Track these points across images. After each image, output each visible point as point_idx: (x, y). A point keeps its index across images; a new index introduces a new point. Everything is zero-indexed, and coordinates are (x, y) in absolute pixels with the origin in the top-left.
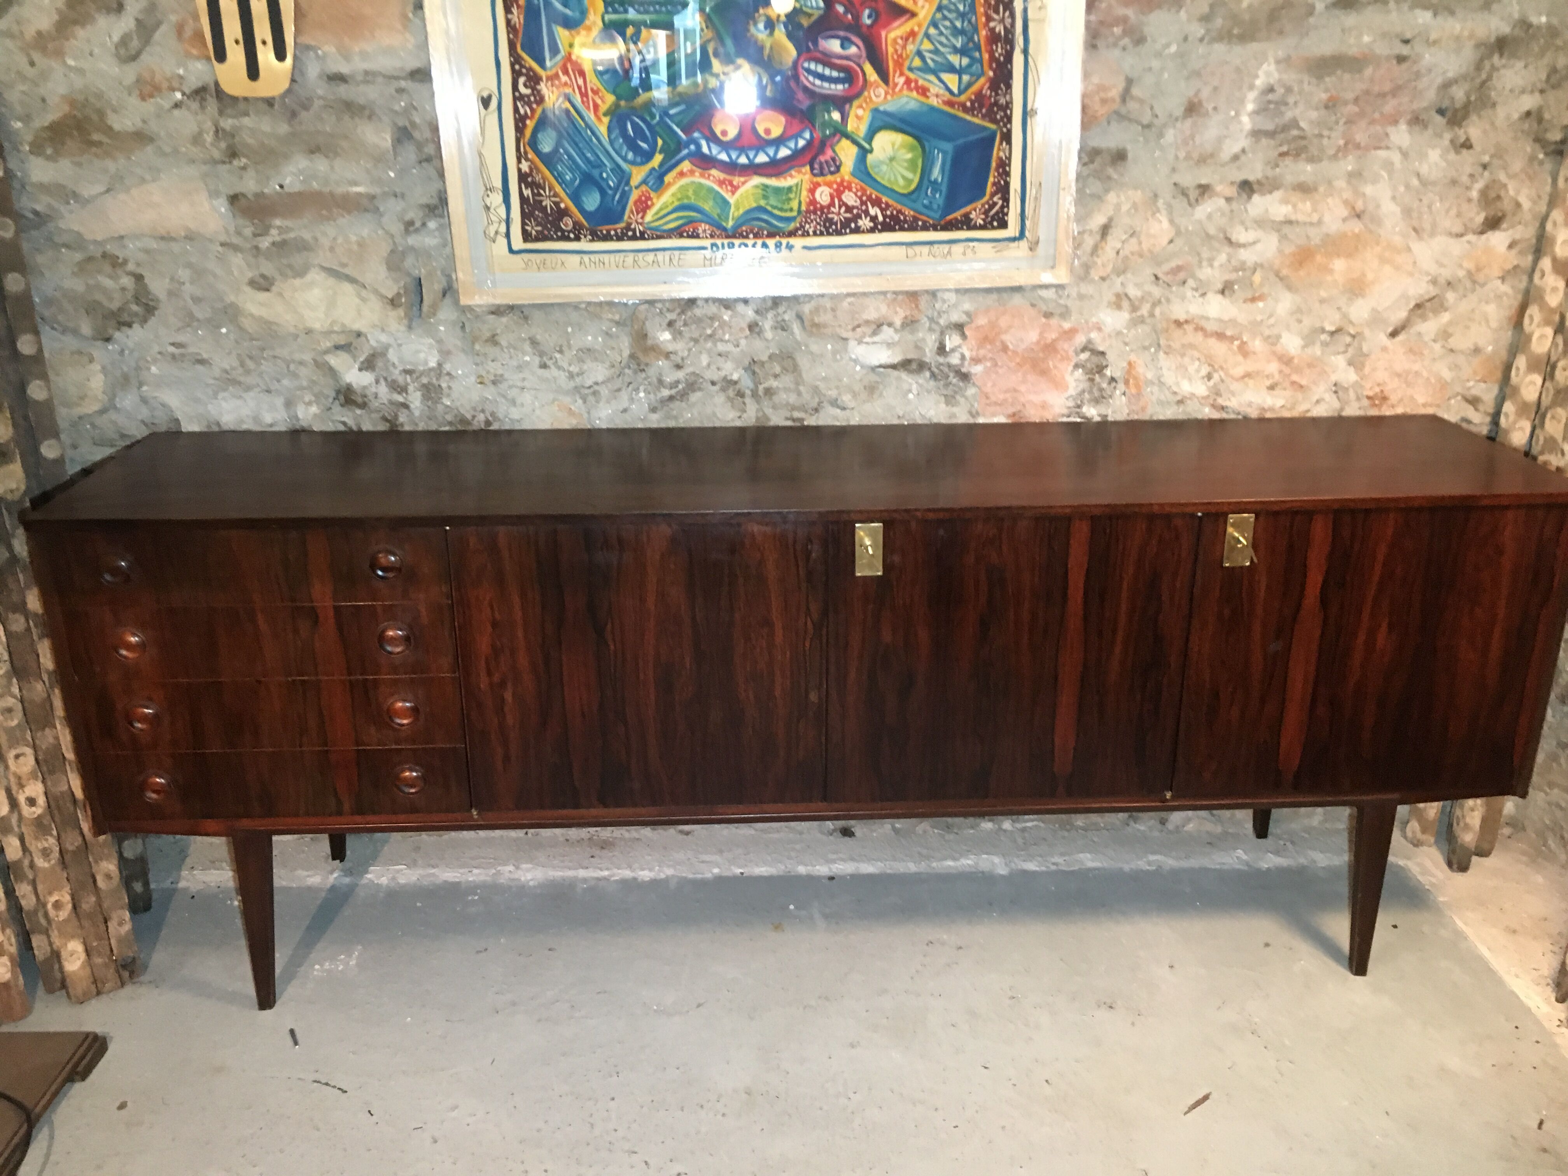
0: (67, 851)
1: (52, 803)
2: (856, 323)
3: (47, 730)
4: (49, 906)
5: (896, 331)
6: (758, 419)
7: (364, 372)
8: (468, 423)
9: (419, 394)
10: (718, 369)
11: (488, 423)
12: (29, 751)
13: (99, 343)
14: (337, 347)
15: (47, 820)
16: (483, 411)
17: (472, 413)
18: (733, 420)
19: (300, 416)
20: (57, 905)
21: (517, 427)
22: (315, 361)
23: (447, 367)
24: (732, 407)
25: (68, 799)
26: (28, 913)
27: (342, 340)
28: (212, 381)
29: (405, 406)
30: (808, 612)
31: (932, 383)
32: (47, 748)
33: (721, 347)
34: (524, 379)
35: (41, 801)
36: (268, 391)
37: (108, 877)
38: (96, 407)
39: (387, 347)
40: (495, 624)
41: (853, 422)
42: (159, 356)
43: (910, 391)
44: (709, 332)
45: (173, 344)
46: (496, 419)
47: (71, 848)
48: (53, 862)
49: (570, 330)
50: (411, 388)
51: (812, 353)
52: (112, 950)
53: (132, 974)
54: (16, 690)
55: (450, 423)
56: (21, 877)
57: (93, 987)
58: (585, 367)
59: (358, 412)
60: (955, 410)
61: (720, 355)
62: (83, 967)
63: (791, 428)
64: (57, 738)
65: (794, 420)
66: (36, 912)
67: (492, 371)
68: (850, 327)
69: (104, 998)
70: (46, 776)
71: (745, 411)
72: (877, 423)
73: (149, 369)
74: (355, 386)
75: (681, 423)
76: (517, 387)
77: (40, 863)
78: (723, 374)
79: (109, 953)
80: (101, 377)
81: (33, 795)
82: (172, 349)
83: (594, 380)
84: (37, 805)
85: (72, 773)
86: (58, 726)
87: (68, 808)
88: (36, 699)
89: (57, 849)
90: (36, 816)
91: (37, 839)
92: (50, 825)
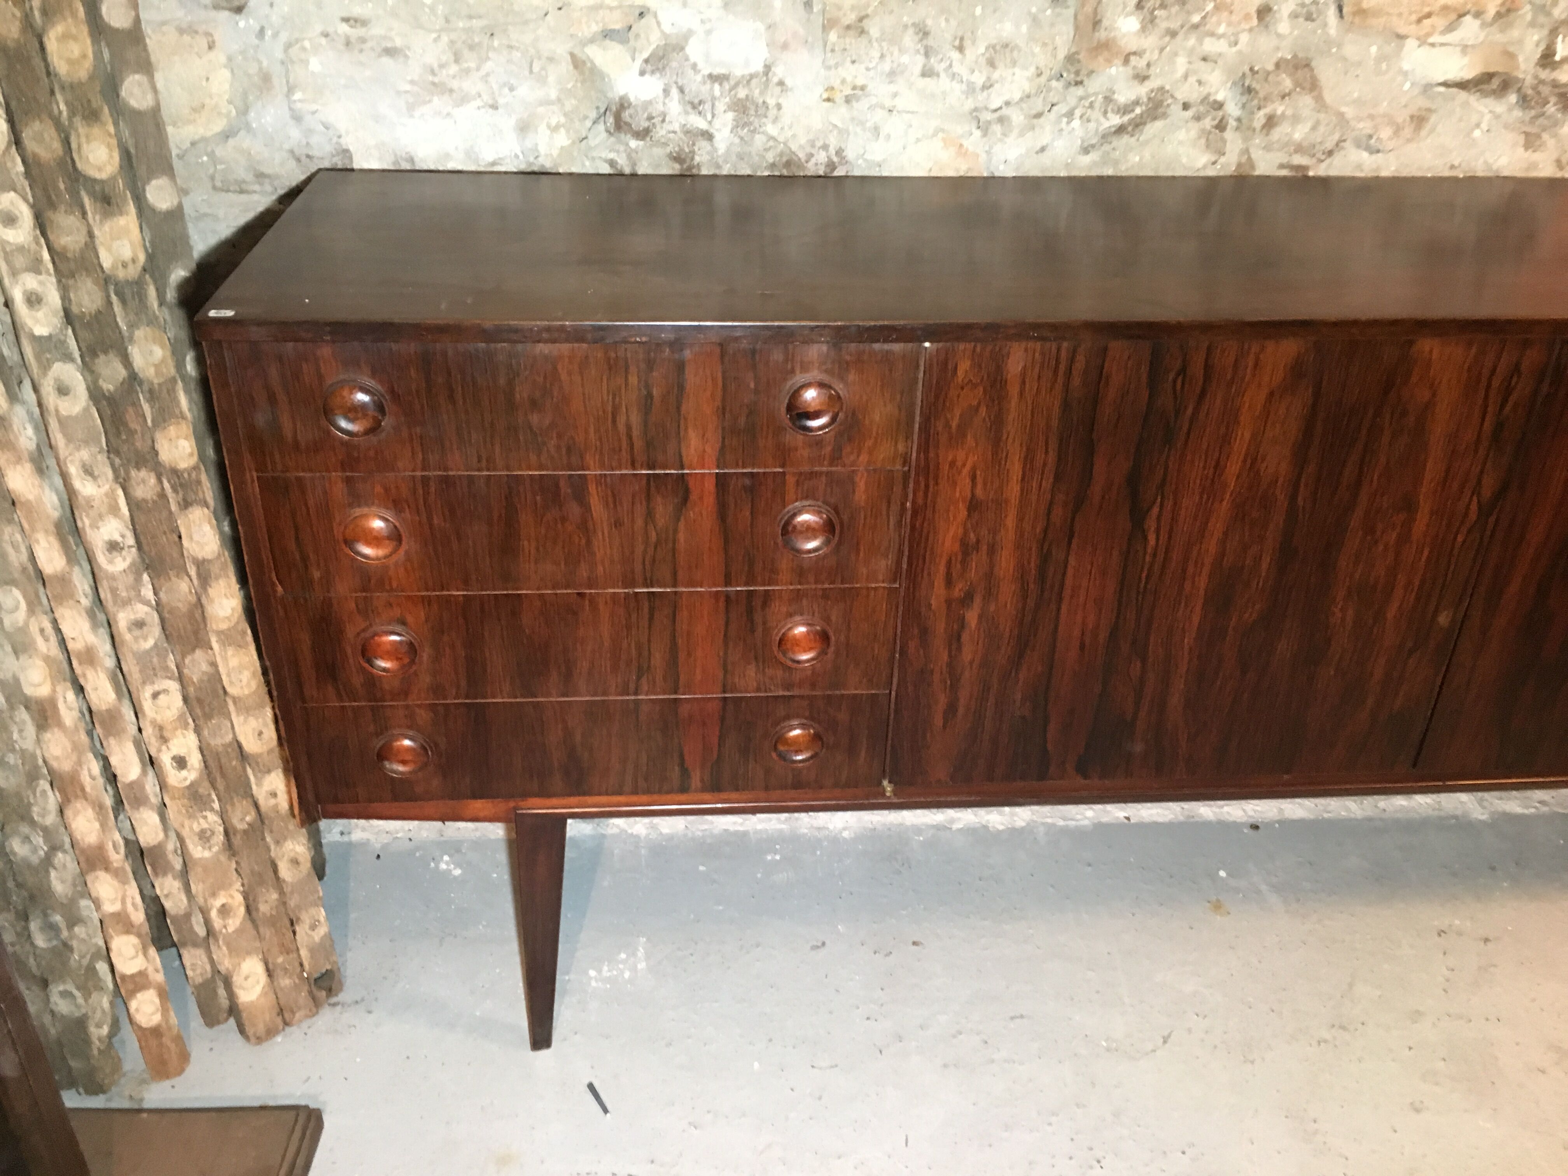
0: (235, 831)
1: (212, 764)
2: (1427, 10)
3: (199, 653)
4: (214, 914)
5: (1484, 25)
6: (1239, 165)
7: (647, 76)
8: (800, 166)
9: (730, 115)
10: (1200, 82)
11: (832, 166)
12: (173, 686)
13: (226, 14)
14: (607, 34)
15: (205, 789)
16: (825, 147)
17: (809, 150)
18: (1205, 167)
19: (543, 150)
20: (224, 911)
21: (875, 172)
22: (572, 55)
23: (779, 72)
24: (1208, 146)
25: (234, 754)
26: (175, 919)
27: (616, 22)
28: (408, 87)
29: (708, 136)
30: (1477, 490)
31: (1518, 113)
32: (201, 681)
33: (1210, 46)
34: (895, 95)
35: (195, 760)
36: (494, 107)
37: (295, 862)
38: (218, 126)
39: (688, 35)
40: (974, 506)
41: (1384, 173)
42: (323, 41)
43: (1478, 125)
44: (1196, 18)
45: (346, 20)
46: (844, 160)
47: (241, 826)
48: (215, 849)
49: (978, 11)
50: (721, 106)
51: (1345, 59)
52: (301, 965)
53: (330, 992)
54: (147, 592)
55: (773, 166)
56: (161, 867)
57: (279, 1020)
58: (996, 75)
59: (634, 143)
60: (1537, 156)
61: (1204, 59)
62: (264, 994)
63: (1284, 179)
64: (214, 665)
65: (1292, 167)
66: (188, 916)
67: (849, 79)
68: (1414, 17)
69: (294, 1032)
70: (201, 722)
71: (1224, 154)
72: (1419, 174)
73: (306, 63)
74: (632, 99)
75: (1123, 170)
76: (882, 107)
77: (197, 851)
78: (1204, 91)
79: (299, 969)
80: (226, 74)
81: (182, 752)
82: (344, 28)
83: (1006, 97)
84: (189, 767)
85: (238, 715)
86: (215, 645)
87: (235, 768)
88: (180, 605)
89: (221, 829)
90: (188, 783)
91: (191, 817)
92: (210, 795)
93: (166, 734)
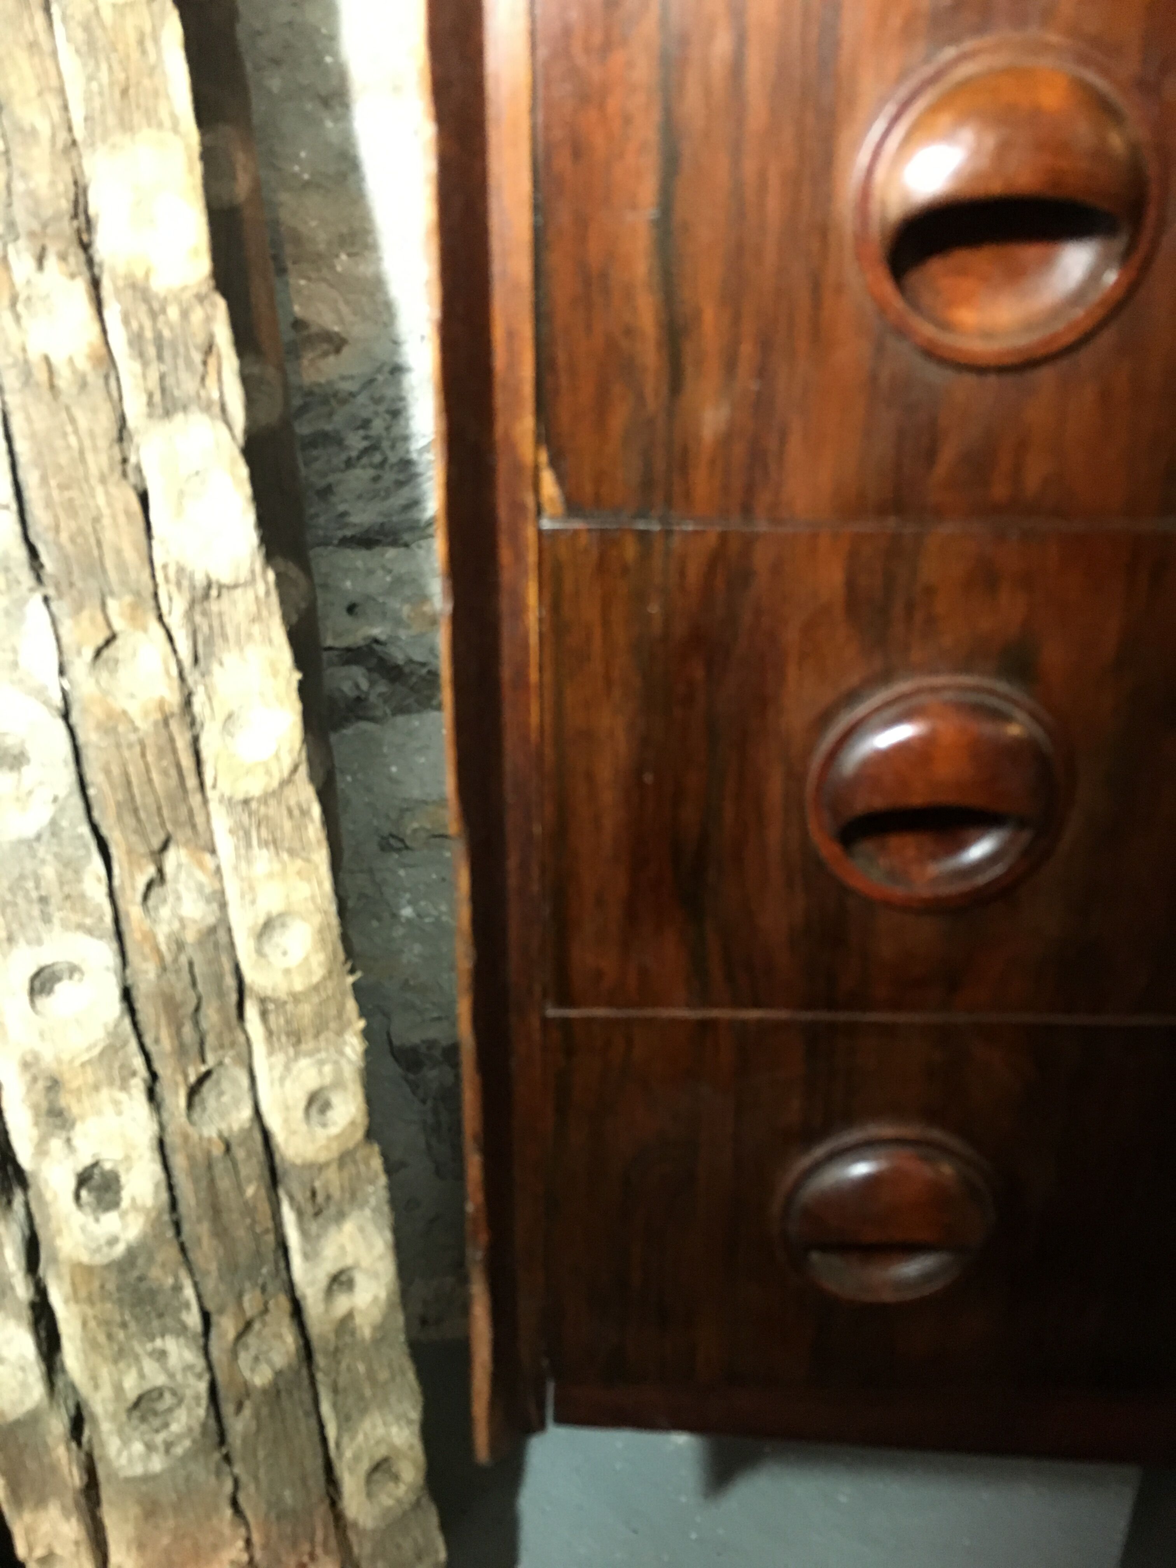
0: (239, 1394)
12: (96, 957)
15: (163, 1269)
25: (251, 1164)
32: (177, 948)
47: (255, 1381)
64: (216, 898)
70: (166, 1069)
81: (107, 1157)
84: (125, 1203)
85: (271, 1052)
86: (225, 841)
87: (249, 1210)
88: (135, 711)
89: (202, 1387)
90: (120, 1249)
91: (121, 1355)
92: (177, 1288)
93: (65, 1100)
